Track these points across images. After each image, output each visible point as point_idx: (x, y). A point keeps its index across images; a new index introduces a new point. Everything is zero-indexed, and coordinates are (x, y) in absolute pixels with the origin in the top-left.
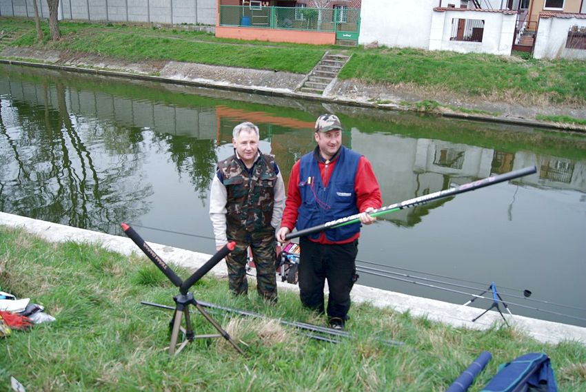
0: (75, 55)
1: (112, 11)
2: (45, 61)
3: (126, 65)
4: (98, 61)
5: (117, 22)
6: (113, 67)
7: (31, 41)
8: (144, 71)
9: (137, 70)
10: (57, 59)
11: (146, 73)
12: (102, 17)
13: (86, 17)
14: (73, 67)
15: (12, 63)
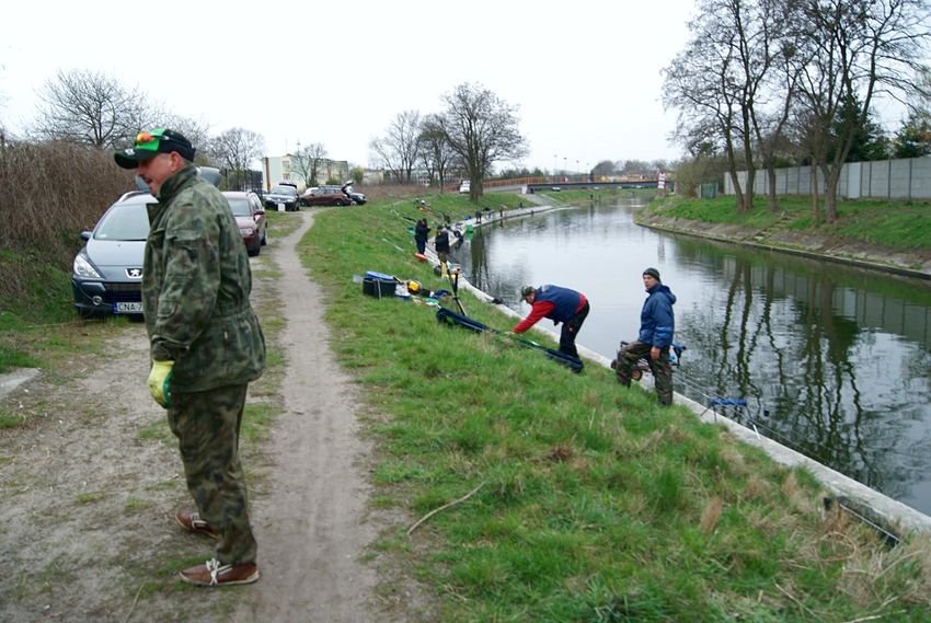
0: (840, 242)
1: (916, 185)
2: (807, 248)
3: (890, 255)
4: (861, 249)
5: (917, 200)
6: (872, 258)
7: (804, 225)
8: (905, 262)
9: (898, 262)
10: (820, 246)
11: (907, 266)
12: (904, 193)
13: (884, 193)
14: (832, 255)
15: (774, 250)
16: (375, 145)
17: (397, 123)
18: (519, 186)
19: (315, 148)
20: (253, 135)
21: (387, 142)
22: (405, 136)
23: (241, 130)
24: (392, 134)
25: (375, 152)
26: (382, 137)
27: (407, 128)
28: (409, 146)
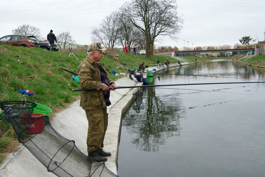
16: (95, 32)
17: (106, 21)
18: (170, 53)
19: (65, 34)
20: (34, 28)
21: (102, 31)
22: (111, 28)
23: (28, 26)
24: (104, 27)
25: (95, 36)
26: (99, 28)
27: (111, 23)
28: (113, 33)
